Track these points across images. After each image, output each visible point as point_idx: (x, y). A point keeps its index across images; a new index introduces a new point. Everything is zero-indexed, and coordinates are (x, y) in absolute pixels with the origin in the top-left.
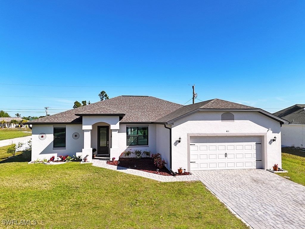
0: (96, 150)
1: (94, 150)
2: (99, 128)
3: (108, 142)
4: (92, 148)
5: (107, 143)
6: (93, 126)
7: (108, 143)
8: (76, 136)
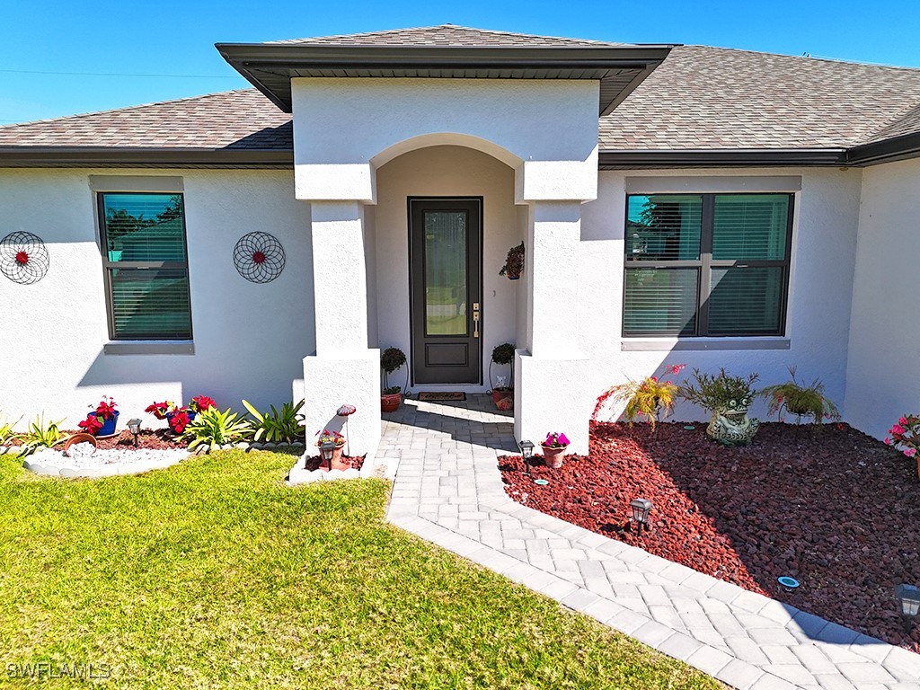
0: (403, 359)
1: (390, 361)
2: (420, 209)
3: (476, 306)
4: (378, 351)
5: (469, 311)
6: (382, 175)
7: (476, 317)
8: (259, 257)
